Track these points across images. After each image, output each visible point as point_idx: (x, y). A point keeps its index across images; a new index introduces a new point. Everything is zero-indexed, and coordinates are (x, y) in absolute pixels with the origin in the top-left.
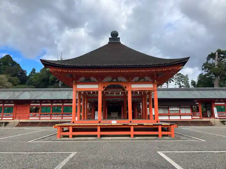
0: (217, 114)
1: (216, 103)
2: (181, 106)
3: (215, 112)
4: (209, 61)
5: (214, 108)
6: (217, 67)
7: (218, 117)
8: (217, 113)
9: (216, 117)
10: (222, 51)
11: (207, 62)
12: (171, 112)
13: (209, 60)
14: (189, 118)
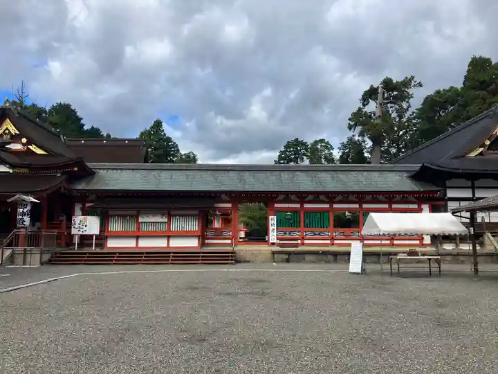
0: (275, 233)
1: (277, 205)
2: (172, 212)
3: (271, 228)
4: (367, 107)
5: (270, 217)
6: (378, 121)
7: (278, 242)
8: (275, 231)
9: (271, 241)
10: (394, 81)
11: (360, 109)
12: (144, 228)
13: (367, 104)
14: (193, 243)
